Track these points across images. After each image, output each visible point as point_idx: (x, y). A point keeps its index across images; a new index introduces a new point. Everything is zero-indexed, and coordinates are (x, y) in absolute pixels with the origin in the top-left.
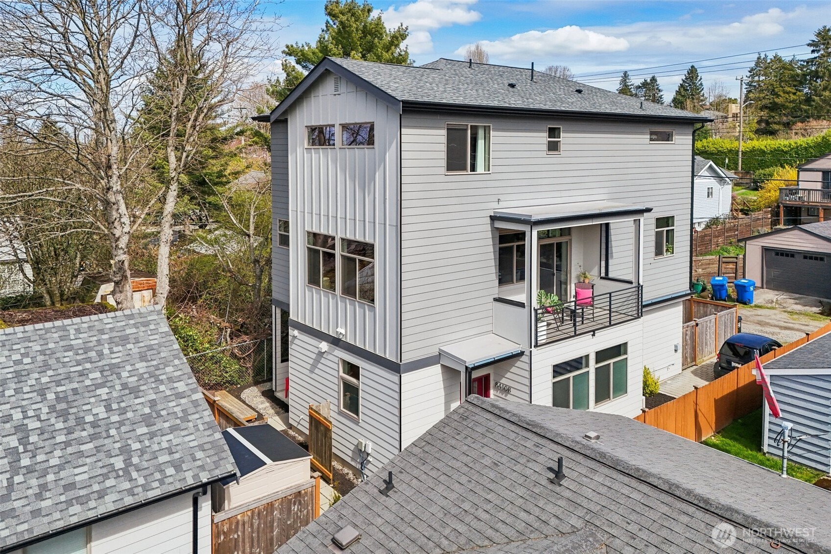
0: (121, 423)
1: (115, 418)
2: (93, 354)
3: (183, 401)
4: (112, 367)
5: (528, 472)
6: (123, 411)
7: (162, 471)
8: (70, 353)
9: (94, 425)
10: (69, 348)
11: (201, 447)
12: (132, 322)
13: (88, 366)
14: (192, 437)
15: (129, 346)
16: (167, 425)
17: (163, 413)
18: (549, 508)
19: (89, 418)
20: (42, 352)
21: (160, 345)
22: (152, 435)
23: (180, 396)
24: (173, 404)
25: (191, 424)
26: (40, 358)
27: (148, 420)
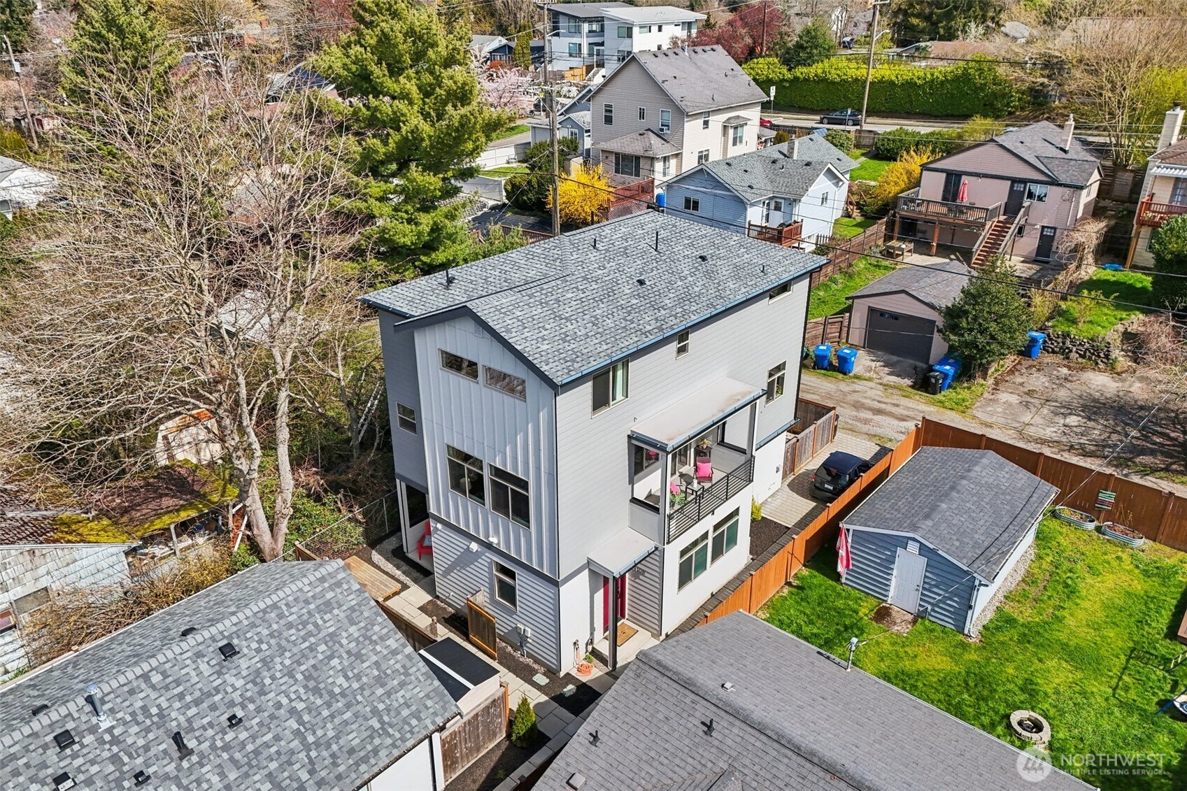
0: (362, 688)
1: (356, 685)
2: (310, 627)
3: (399, 657)
4: (332, 635)
5: (690, 725)
6: (358, 677)
7: (409, 724)
8: (293, 631)
9: (343, 694)
10: (290, 626)
11: (427, 696)
13: (312, 640)
14: (418, 689)
15: (336, 612)
16: (395, 682)
17: (389, 672)
18: (706, 754)
19: (337, 690)
20: (271, 635)
21: (359, 604)
22: (389, 694)
23: (394, 653)
24: (392, 662)
25: (412, 677)
26: (273, 642)
27: (380, 681)
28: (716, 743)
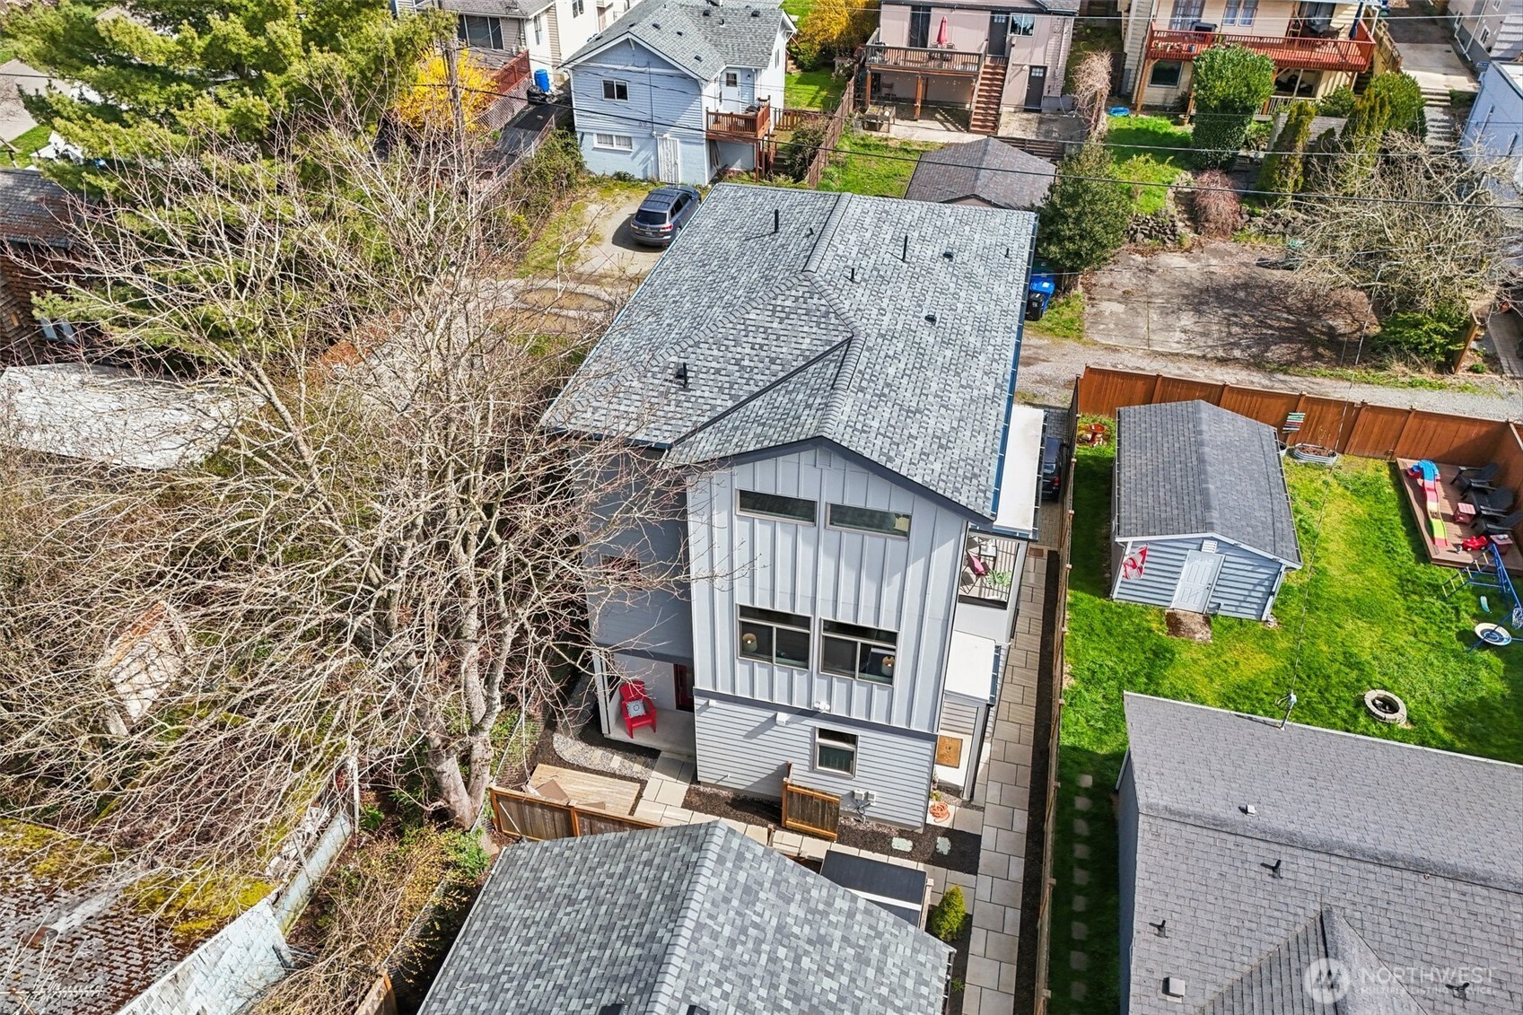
0: (852, 980)
1: (845, 980)
2: (752, 931)
3: (859, 917)
4: (780, 929)
6: (839, 967)
8: (739, 949)
9: (842, 999)
10: (732, 943)
12: (729, 865)
13: (765, 947)
15: (762, 895)
16: (876, 951)
17: (861, 942)
19: (833, 997)
20: (724, 968)
21: (778, 872)
22: (880, 970)
23: (851, 915)
24: (856, 928)
26: (730, 974)
27: (862, 960)
28: (1291, 884)
